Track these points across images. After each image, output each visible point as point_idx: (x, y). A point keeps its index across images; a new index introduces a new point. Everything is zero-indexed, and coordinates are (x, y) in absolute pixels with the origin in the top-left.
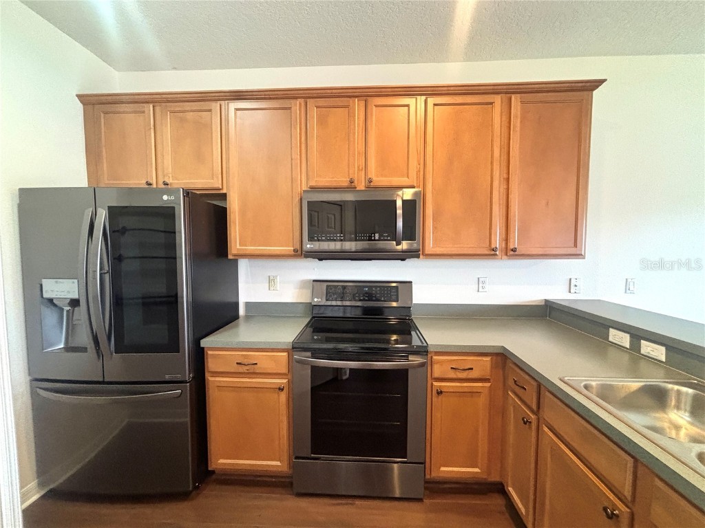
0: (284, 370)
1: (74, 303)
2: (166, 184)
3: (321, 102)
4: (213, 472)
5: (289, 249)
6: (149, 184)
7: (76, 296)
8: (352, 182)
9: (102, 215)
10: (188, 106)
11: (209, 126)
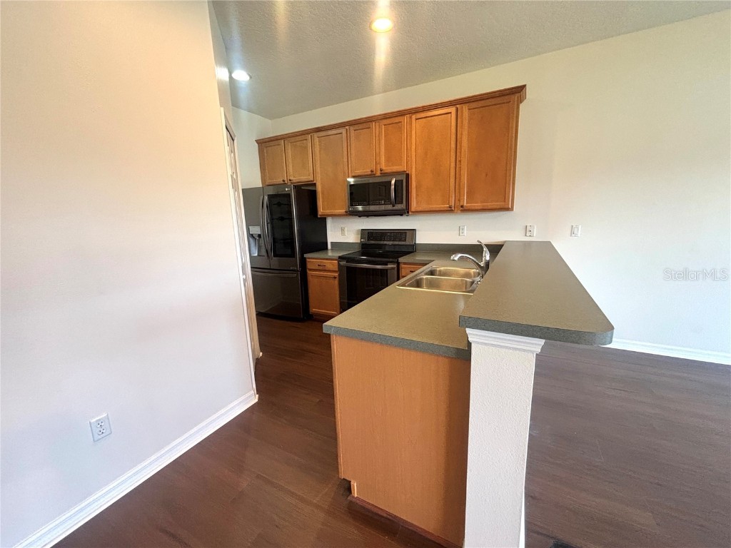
0: (337, 270)
1: (259, 236)
2: (290, 180)
3: (356, 127)
4: (312, 315)
5: (343, 211)
6: (284, 181)
7: (259, 233)
8: (372, 171)
9: (266, 198)
10: (298, 138)
11: (306, 148)
